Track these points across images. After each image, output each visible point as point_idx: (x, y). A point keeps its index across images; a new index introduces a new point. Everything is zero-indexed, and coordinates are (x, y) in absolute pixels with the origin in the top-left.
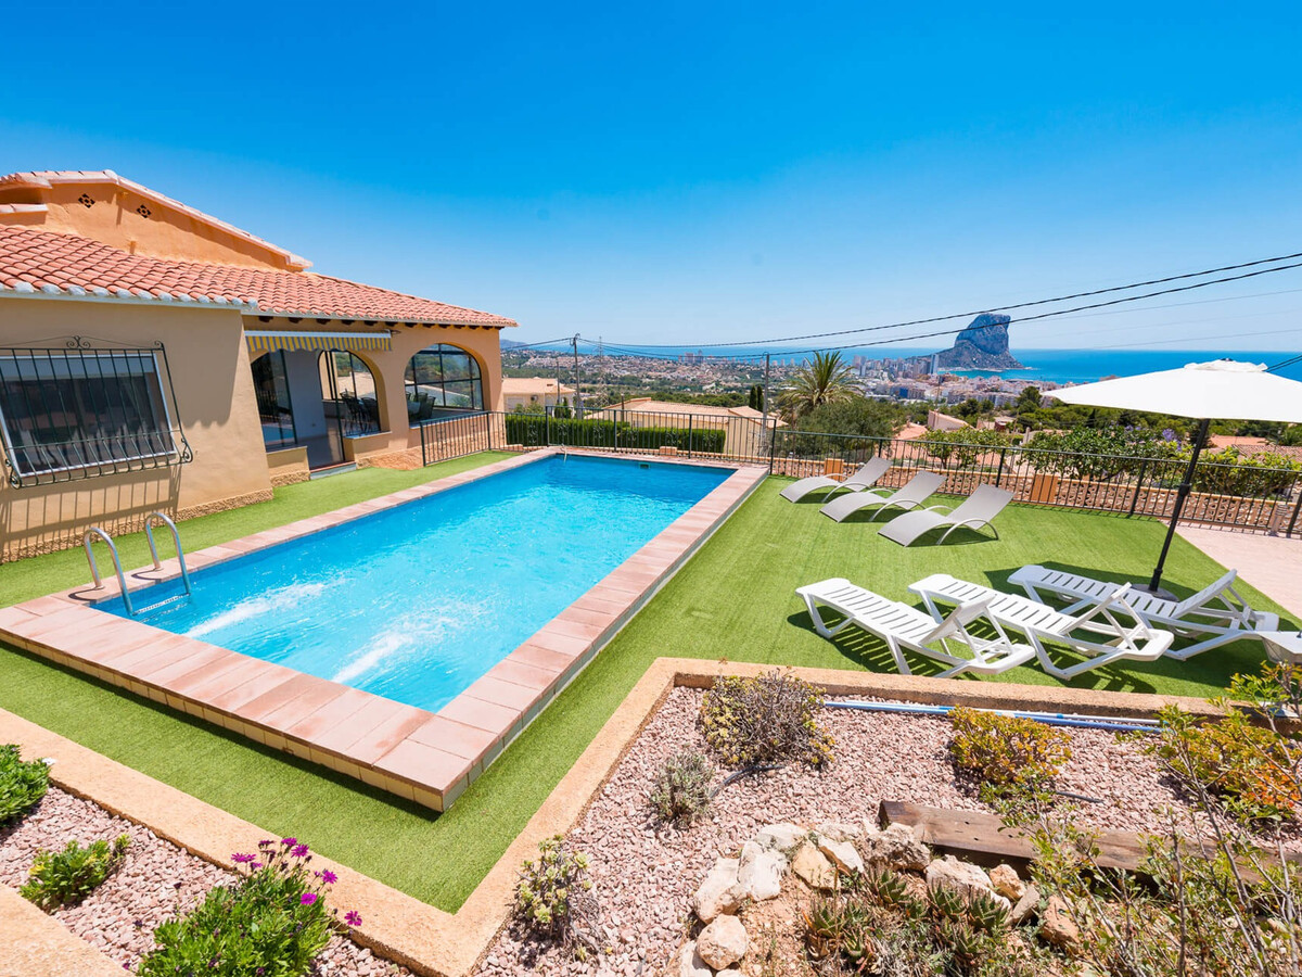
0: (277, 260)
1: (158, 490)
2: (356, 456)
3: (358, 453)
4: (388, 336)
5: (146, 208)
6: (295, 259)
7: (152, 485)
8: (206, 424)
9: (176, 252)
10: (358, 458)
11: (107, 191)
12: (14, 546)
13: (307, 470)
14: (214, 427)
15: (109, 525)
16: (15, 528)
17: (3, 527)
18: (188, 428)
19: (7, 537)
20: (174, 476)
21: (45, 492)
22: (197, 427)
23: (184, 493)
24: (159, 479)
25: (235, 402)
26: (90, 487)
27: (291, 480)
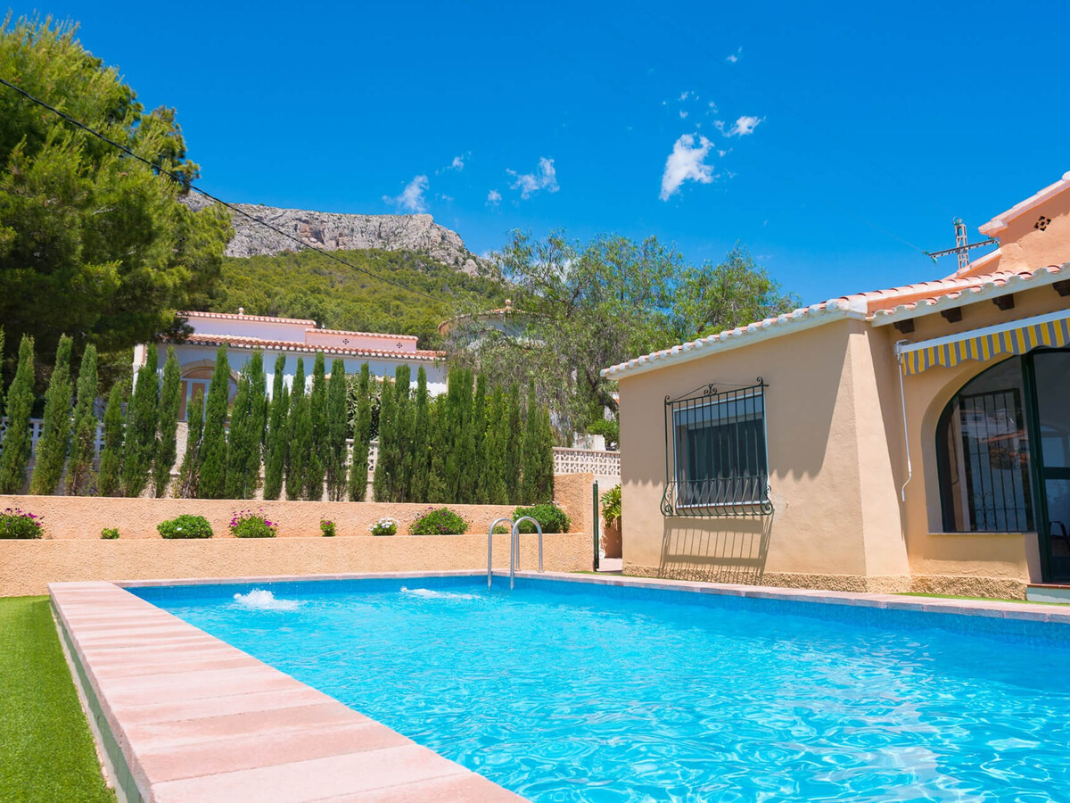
7: (748, 537)
8: (798, 476)
11: (1067, 198)
12: (669, 567)
13: (1025, 580)
14: (805, 476)
15: (716, 569)
16: (672, 552)
17: (666, 549)
18: (782, 475)
19: (667, 558)
20: (765, 531)
21: (686, 525)
22: (790, 475)
23: (773, 555)
24: (753, 532)
25: (831, 444)
26: (710, 527)
27: (988, 591)
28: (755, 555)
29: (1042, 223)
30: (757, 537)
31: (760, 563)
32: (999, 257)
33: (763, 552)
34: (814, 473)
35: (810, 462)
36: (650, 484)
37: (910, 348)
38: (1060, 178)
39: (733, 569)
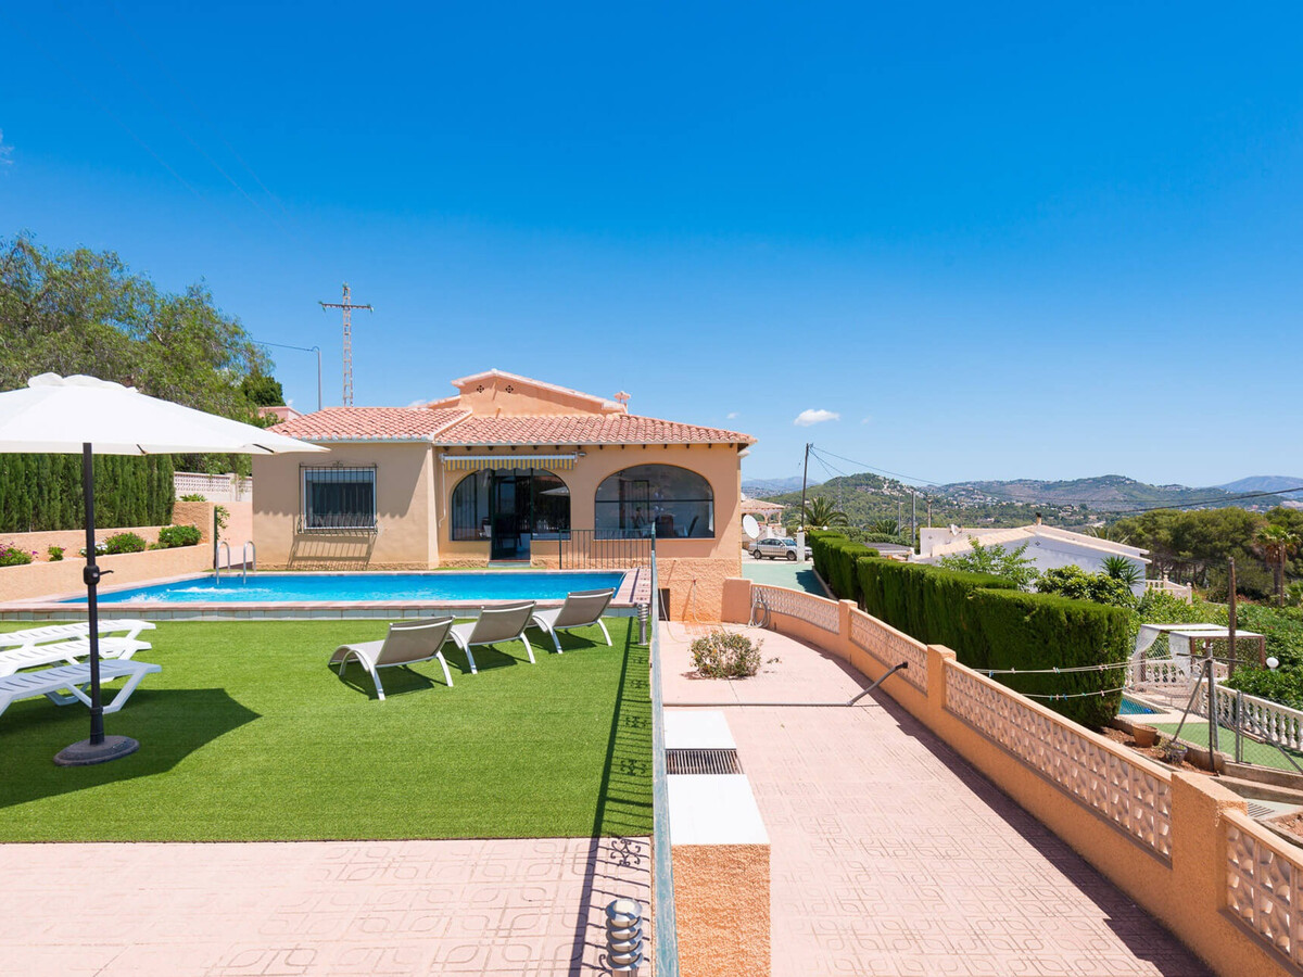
0: (594, 407)
1: (359, 550)
2: (532, 556)
3: (534, 554)
4: (573, 457)
5: (511, 387)
6: (608, 404)
7: (359, 545)
8: (393, 516)
9: (523, 412)
10: (533, 558)
11: (493, 381)
12: (296, 564)
13: (487, 559)
14: (397, 517)
15: (335, 563)
16: (299, 554)
17: (295, 553)
18: (383, 515)
19: (294, 558)
20: (371, 542)
21: (312, 540)
22: (388, 516)
23: (375, 554)
24: (363, 543)
25: (413, 501)
26: (331, 540)
27: (472, 565)
28: (363, 555)
29: (480, 389)
30: (365, 546)
31: (367, 558)
32: (459, 400)
33: (369, 553)
34: (402, 515)
35: (400, 510)
36: (281, 515)
37: (447, 458)
38: (489, 370)
39: (347, 563)
